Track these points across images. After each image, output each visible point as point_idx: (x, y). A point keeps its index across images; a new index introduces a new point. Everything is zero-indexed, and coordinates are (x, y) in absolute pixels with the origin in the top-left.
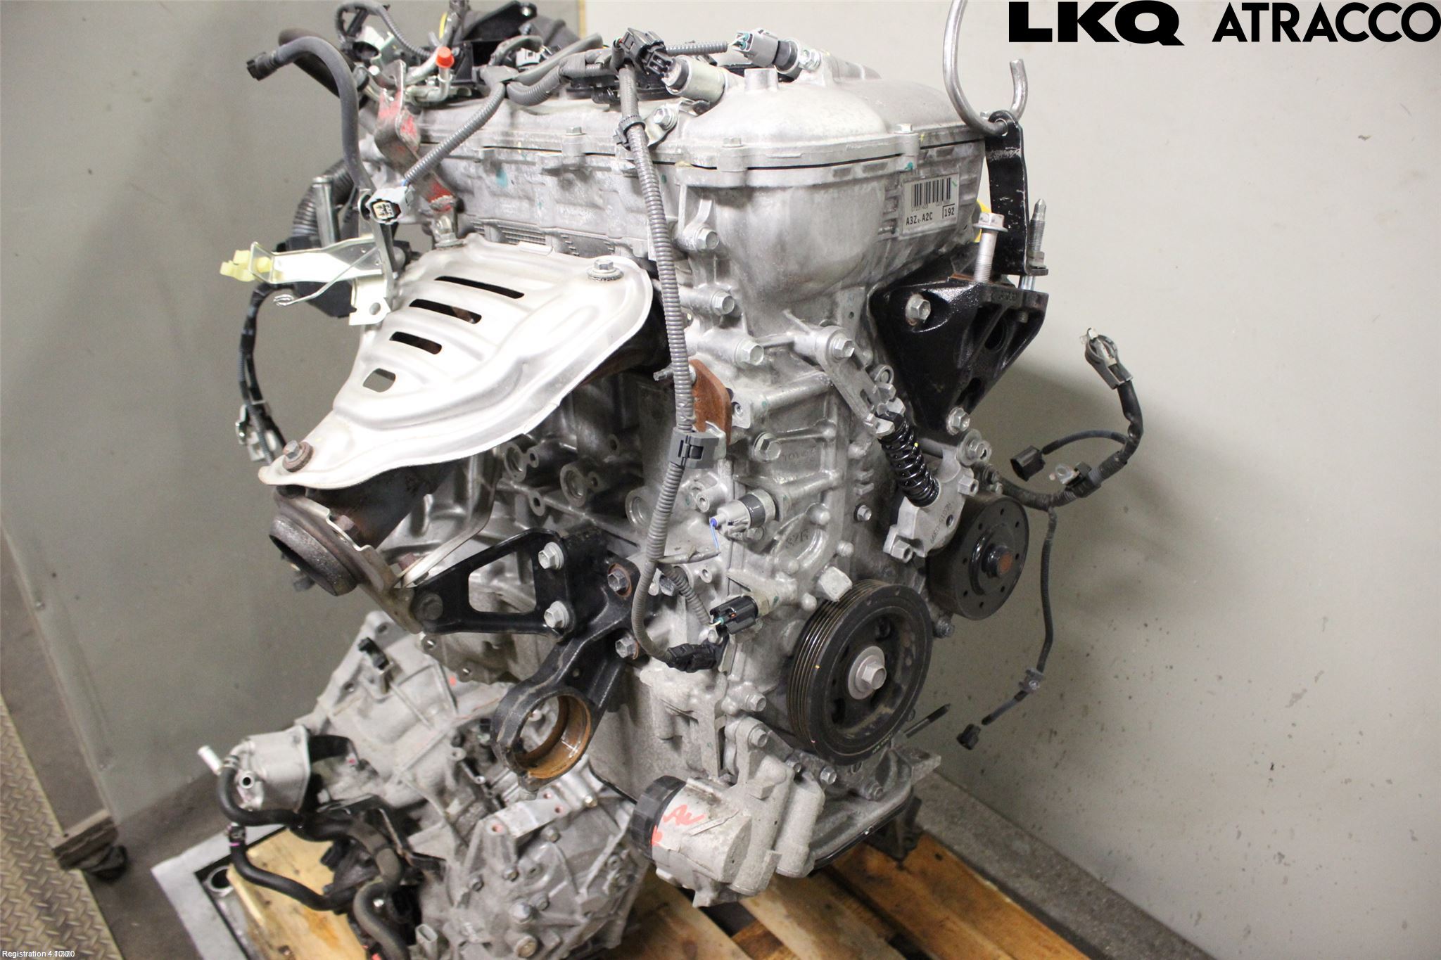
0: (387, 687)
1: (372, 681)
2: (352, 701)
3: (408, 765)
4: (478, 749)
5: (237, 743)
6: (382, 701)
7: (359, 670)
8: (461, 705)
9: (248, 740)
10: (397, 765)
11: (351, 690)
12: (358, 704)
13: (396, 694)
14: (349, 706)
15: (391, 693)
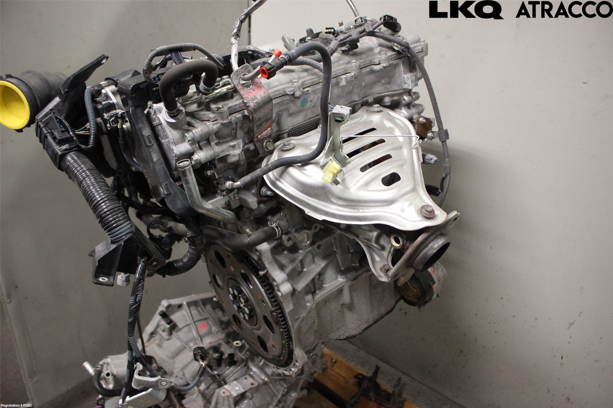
0: (171, 334)
1: (164, 331)
2: (154, 341)
3: (181, 368)
4: (212, 361)
5: (102, 359)
6: (168, 340)
7: (158, 326)
8: (204, 341)
9: (107, 358)
10: (175, 369)
11: (154, 335)
12: (157, 342)
13: (175, 336)
14: (153, 343)
15: (173, 336)
